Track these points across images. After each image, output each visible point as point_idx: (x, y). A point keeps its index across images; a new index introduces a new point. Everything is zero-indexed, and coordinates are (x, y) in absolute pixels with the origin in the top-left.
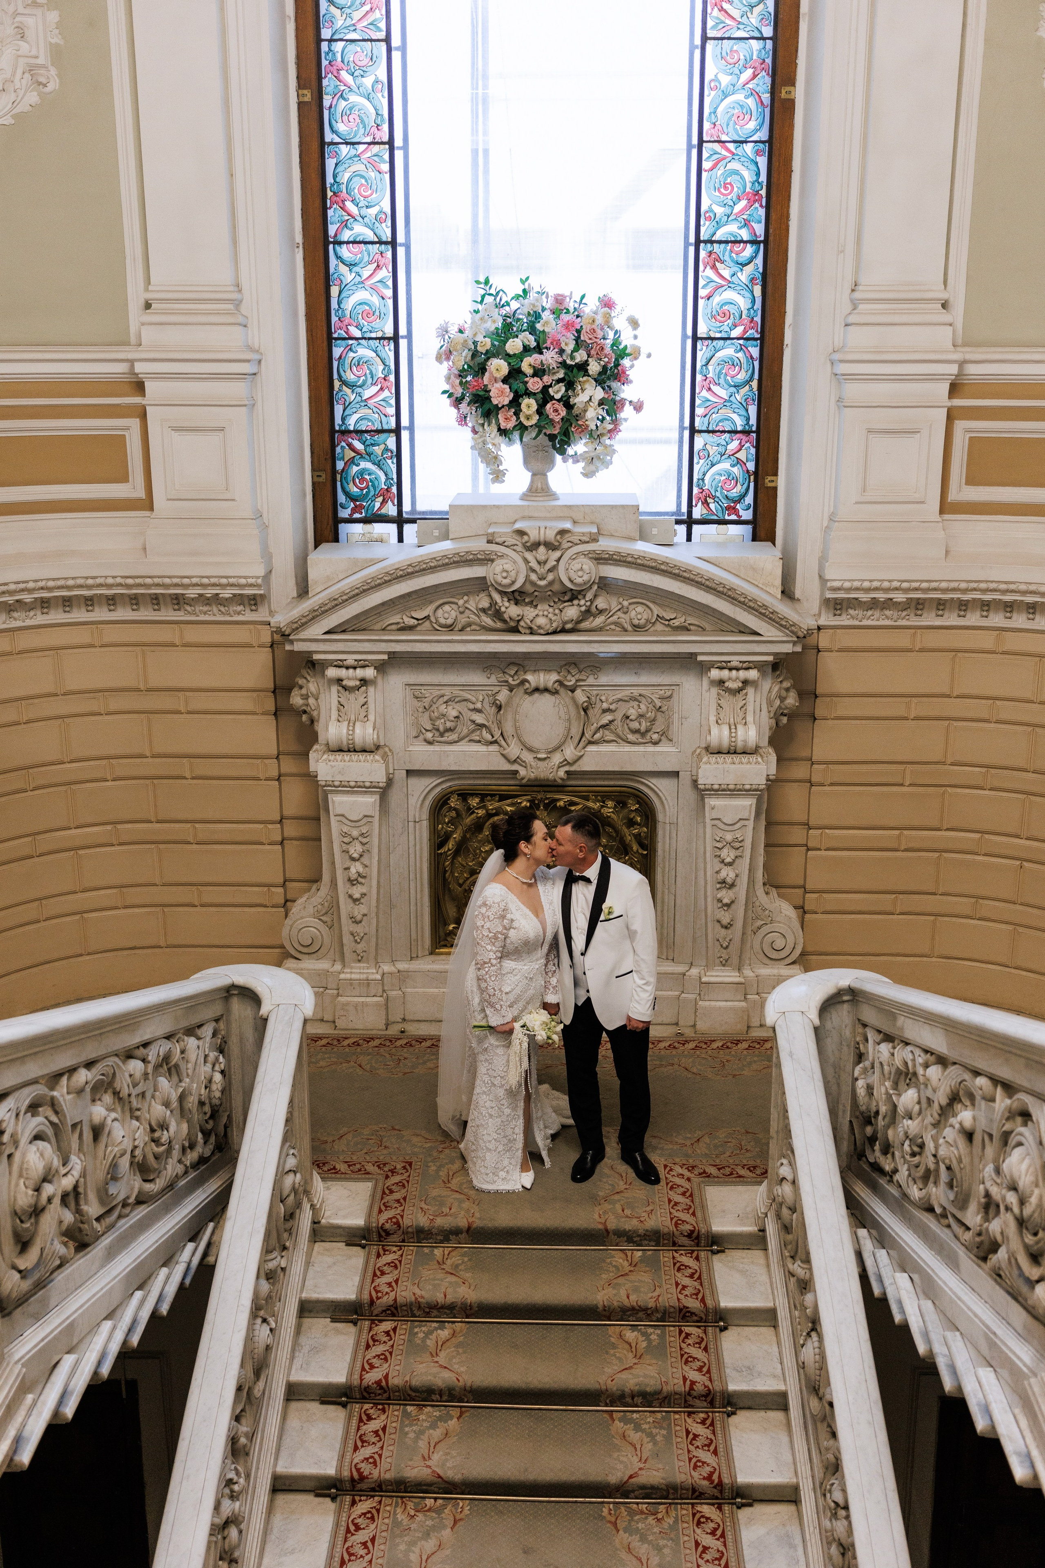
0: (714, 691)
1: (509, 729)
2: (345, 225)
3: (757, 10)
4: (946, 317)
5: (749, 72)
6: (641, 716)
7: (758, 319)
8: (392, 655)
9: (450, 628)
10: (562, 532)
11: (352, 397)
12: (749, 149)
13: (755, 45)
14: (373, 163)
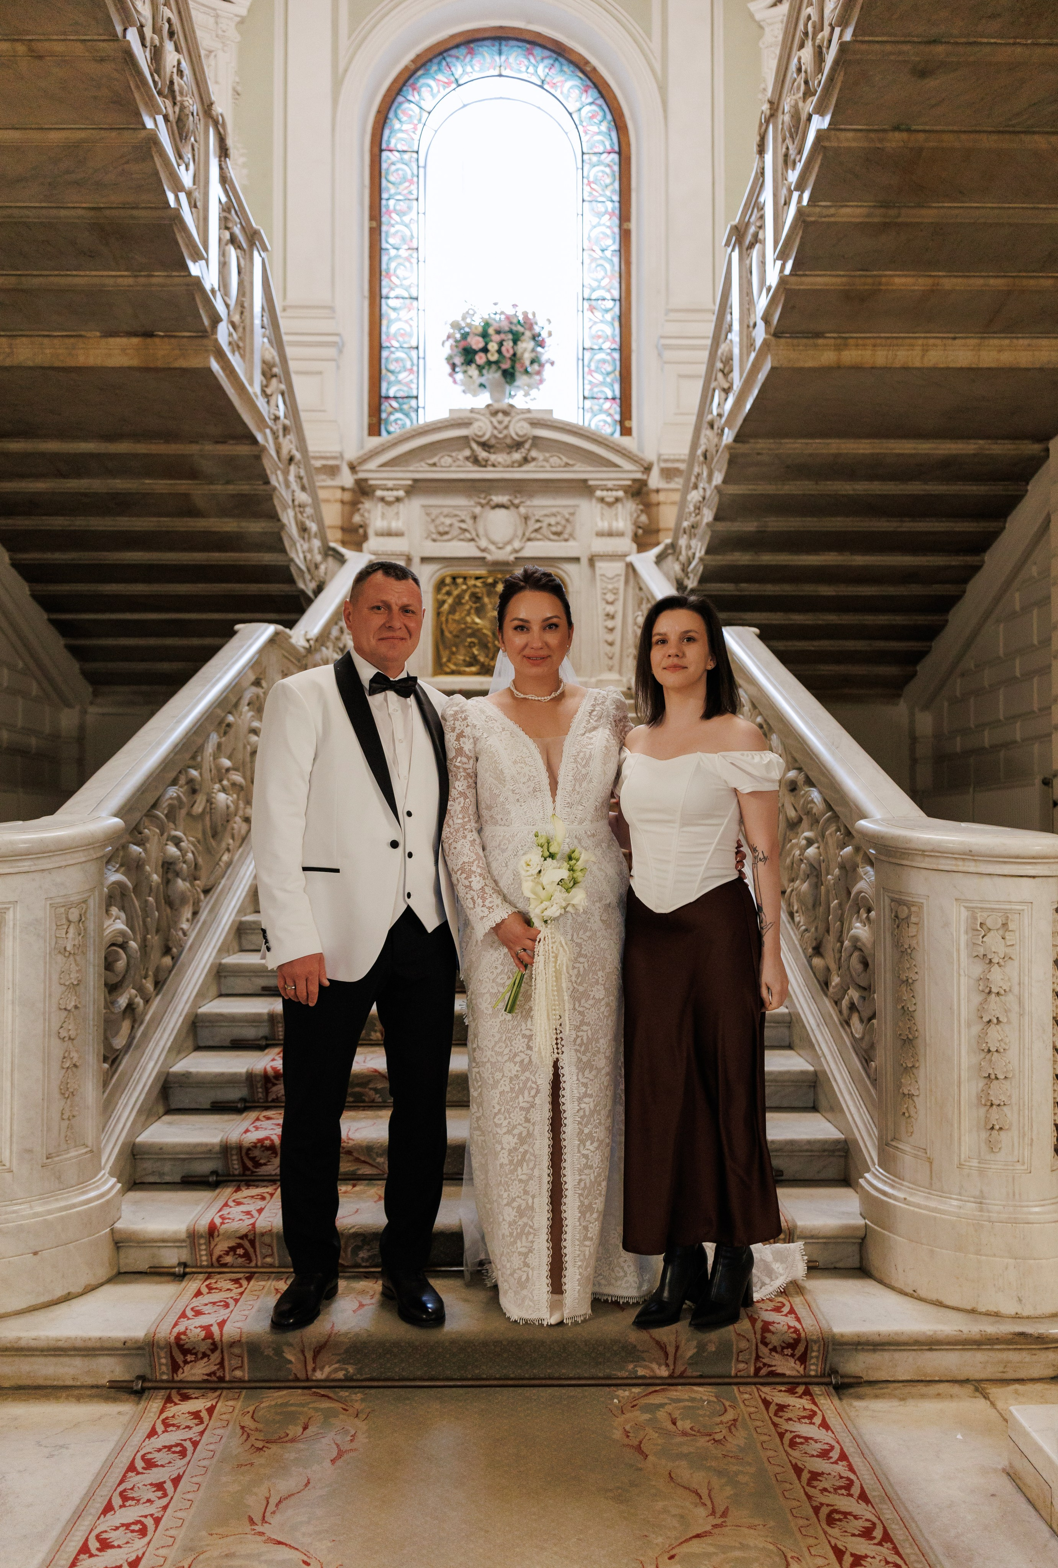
0: (599, 505)
1: (481, 531)
2: (392, 289)
3: (610, 188)
5: (607, 217)
6: (558, 523)
7: (618, 339)
8: (415, 481)
10: (512, 406)
11: (392, 378)
12: (608, 253)
13: (610, 205)
14: (408, 259)
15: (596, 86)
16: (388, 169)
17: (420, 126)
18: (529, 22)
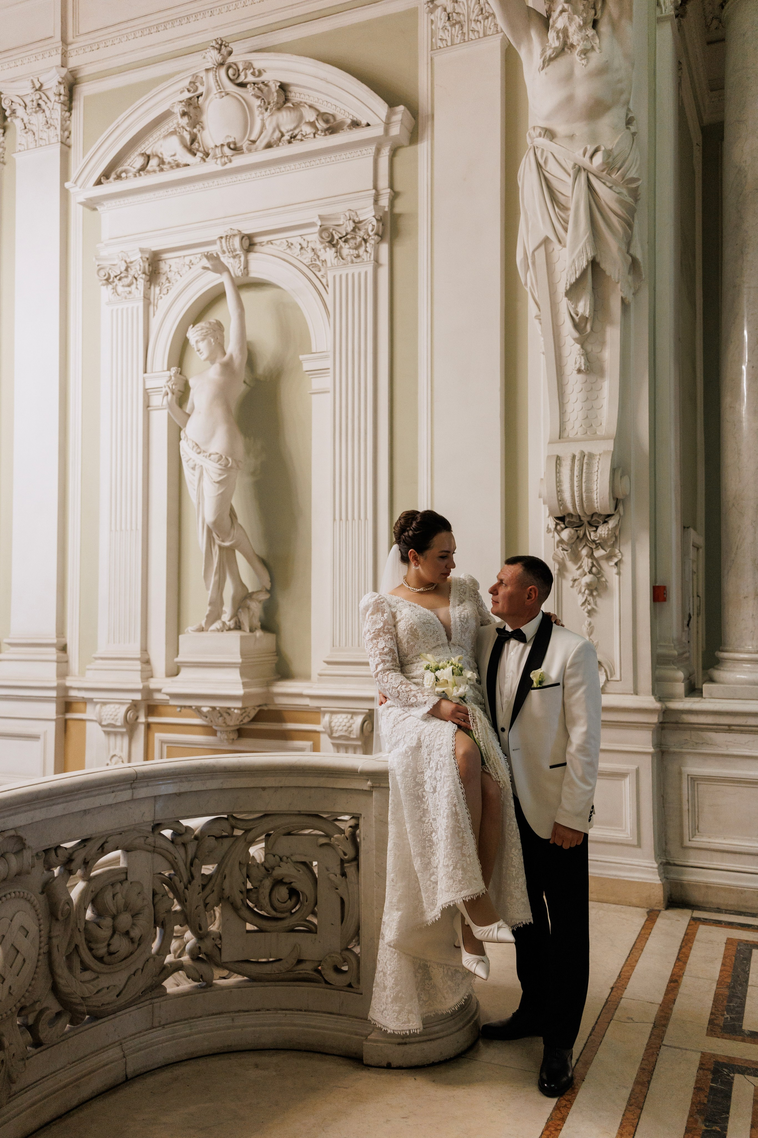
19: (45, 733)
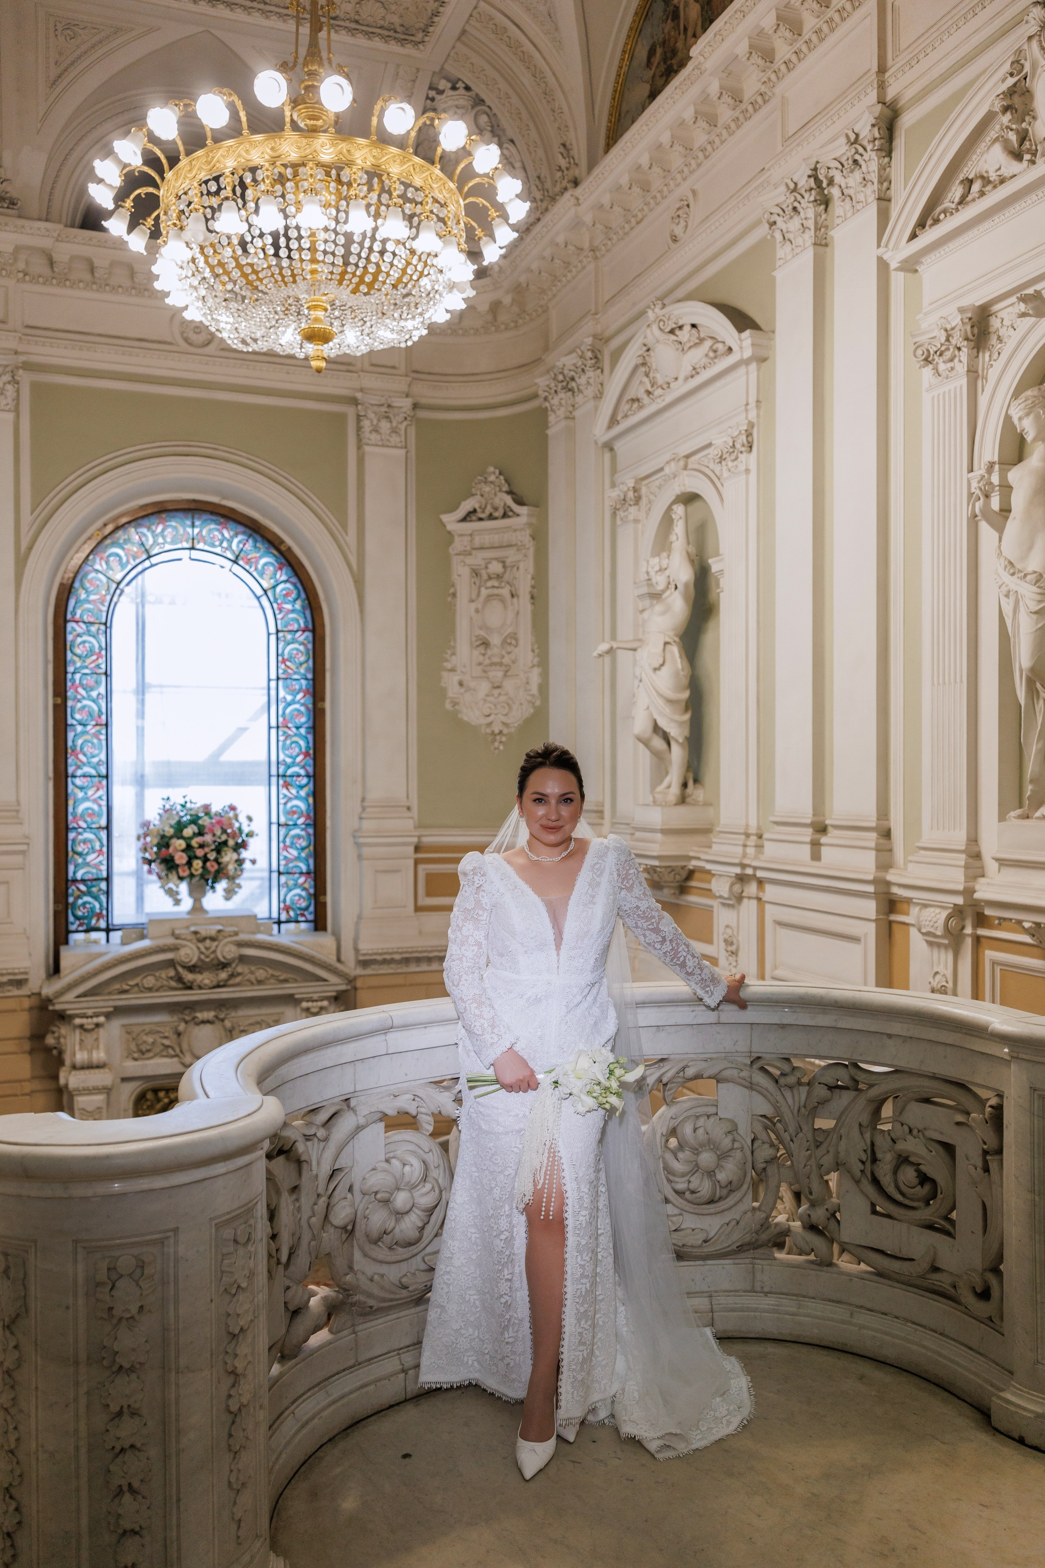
1: (185, 1046)
2: (78, 767)
3: (304, 667)
4: (409, 814)
5: (301, 695)
7: (312, 814)
8: (115, 1008)
9: (150, 989)
10: (219, 931)
11: (80, 860)
12: (303, 731)
13: (304, 682)
14: (96, 735)
15: (290, 565)
16: (73, 641)
17: (108, 598)
18: (224, 498)
19: (866, 935)
